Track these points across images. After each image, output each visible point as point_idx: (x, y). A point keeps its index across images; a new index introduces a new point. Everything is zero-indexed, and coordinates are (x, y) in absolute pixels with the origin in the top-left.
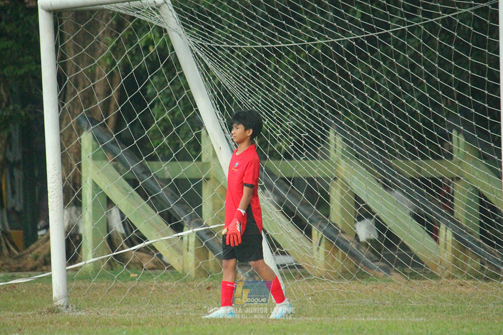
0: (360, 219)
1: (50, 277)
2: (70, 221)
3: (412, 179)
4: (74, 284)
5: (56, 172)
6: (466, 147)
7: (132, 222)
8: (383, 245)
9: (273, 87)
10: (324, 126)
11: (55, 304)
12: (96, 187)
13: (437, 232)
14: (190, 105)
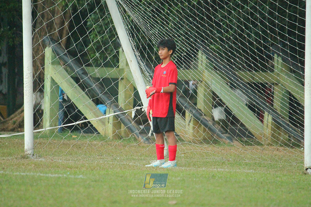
0: (215, 107)
1: (23, 135)
2: (36, 101)
3: (248, 84)
4: (38, 141)
5: (29, 72)
6: (283, 65)
7: (75, 104)
8: (229, 124)
9: (165, 24)
10: (196, 49)
11: (26, 153)
12: (53, 81)
13: (263, 117)
14: (113, 33)
